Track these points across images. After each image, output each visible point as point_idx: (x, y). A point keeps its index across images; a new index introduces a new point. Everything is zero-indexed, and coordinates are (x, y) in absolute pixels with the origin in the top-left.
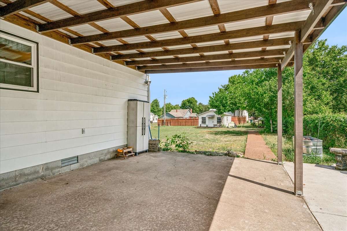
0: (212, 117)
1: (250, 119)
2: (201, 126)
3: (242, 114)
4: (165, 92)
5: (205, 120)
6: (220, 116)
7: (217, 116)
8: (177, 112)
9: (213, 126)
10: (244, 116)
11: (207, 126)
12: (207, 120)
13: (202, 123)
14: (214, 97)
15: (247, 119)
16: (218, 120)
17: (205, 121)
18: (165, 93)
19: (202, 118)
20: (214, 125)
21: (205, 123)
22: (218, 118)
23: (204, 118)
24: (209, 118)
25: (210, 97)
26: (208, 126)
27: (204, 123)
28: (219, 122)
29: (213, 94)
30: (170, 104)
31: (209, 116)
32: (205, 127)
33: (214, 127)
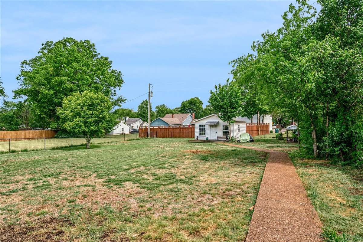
0: (215, 125)
1: (275, 127)
2: (197, 139)
3: (263, 120)
4: (149, 87)
5: (205, 129)
6: (226, 123)
7: (222, 123)
8: (173, 117)
9: (216, 139)
10: (266, 124)
11: (207, 139)
12: (207, 129)
13: (200, 134)
14: (216, 92)
15: (271, 128)
16: (223, 129)
17: (205, 131)
18: (149, 89)
19: (200, 126)
20: (218, 137)
21: (205, 134)
22: (223, 126)
23: (202, 126)
24: (210, 126)
25: (211, 92)
26: (209, 139)
27: (202, 134)
28: (226, 132)
29: (216, 88)
30: (164, 106)
31: (211, 122)
32: (204, 141)
33: (218, 141)
